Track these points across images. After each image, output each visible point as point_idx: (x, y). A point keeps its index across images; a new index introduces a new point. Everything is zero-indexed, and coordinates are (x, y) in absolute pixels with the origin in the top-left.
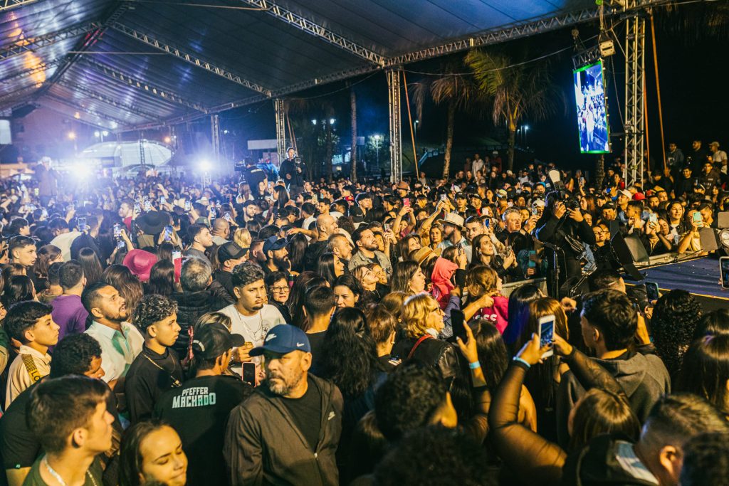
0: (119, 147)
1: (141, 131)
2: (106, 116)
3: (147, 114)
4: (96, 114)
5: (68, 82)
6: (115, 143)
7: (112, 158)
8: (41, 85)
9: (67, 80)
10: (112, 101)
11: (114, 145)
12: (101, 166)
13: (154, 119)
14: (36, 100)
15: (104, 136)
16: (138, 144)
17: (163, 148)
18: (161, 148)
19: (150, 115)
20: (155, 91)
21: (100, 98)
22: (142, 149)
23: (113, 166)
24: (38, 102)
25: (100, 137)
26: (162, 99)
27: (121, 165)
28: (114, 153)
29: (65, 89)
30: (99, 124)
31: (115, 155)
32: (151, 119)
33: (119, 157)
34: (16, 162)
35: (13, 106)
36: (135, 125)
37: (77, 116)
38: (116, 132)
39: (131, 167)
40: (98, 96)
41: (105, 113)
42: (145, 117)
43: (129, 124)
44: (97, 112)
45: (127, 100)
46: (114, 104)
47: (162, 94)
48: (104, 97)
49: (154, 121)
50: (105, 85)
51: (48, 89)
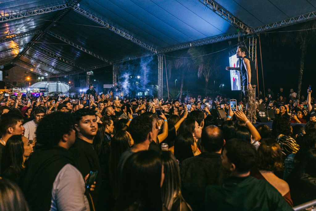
0: (48, 84)
1: (58, 77)
2: (43, 70)
3: (60, 70)
4: (39, 69)
5: (28, 55)
6: (46, 82)
7: (45, 88)
8: (16, 55)
9: (28, 54)
10: (46, 64)
11: (46, 83)
12: (39, 92)
13: (63, 72)
14: (14, 62)
15: (42, 79)
16: (56, 83)
17: (67, 85)
18: (66, 85)
19: (61, 70)
20: (64, 60)
21: (41, 63)
22: (57, 85)
23: (45, 92)
24: (15, 63)
25: (40, 79)
26: (66, 63)
27: (48, 92)
28: (46, 86)
29: (27, 58)
30: (41, 74)
31: (46, 87)
32: (62, 72)
33: (47, 88)
34: (4, 89)
35: (4, 64)
36: (55, 75)
37: (32, 70)
38: (47, 77)
39: (52, 93)
40: (40, 61)
41: (43, 69)
42: (59, 71)
43: (53, 74)
44: (39, 68)
45: (53, 64)
46: (47, 65)
47: (67, 62)
48: (43, 62)
49: (63, 73)
50: (43, 57)
51: (19, 57)
